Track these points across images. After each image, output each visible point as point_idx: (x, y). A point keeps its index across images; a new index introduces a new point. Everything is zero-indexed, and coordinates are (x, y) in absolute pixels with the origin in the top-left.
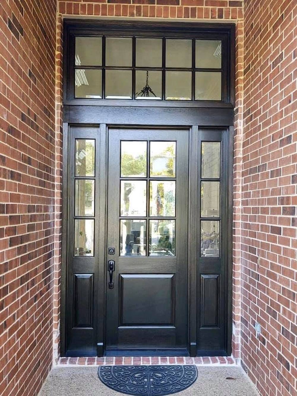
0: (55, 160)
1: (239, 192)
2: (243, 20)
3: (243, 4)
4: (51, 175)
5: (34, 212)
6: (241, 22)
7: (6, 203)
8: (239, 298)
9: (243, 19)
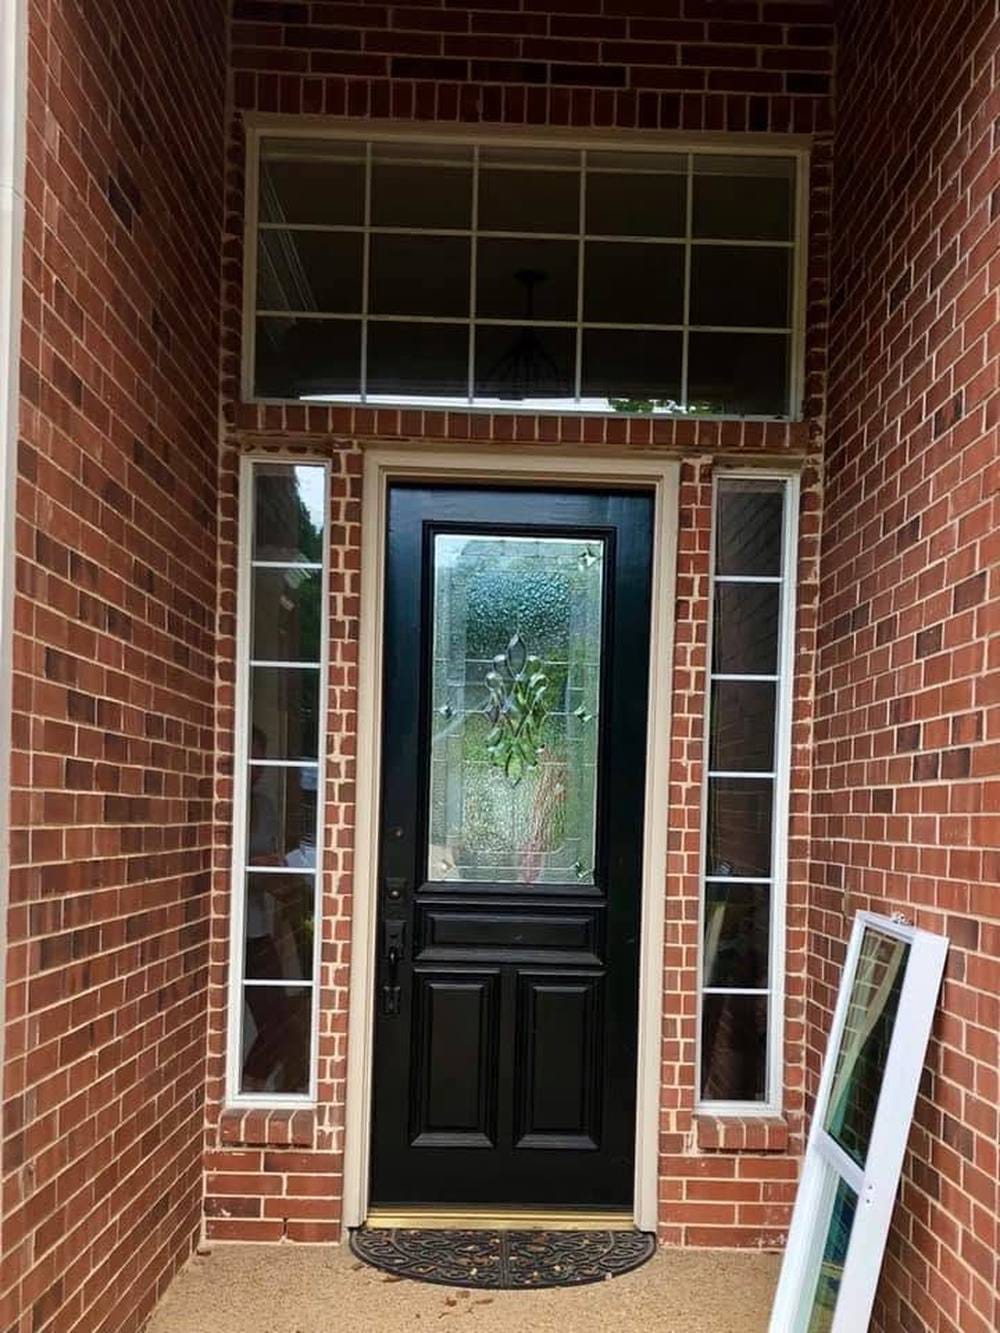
0: (215, 583)
1: (806, 695)
2: (830, 138)
3: (832, 84)
4: (206, 630)
5: (160, 737)
6: (825, 143)
7: (97, 697)
8: (801, 1038)
9: (832, 133)
